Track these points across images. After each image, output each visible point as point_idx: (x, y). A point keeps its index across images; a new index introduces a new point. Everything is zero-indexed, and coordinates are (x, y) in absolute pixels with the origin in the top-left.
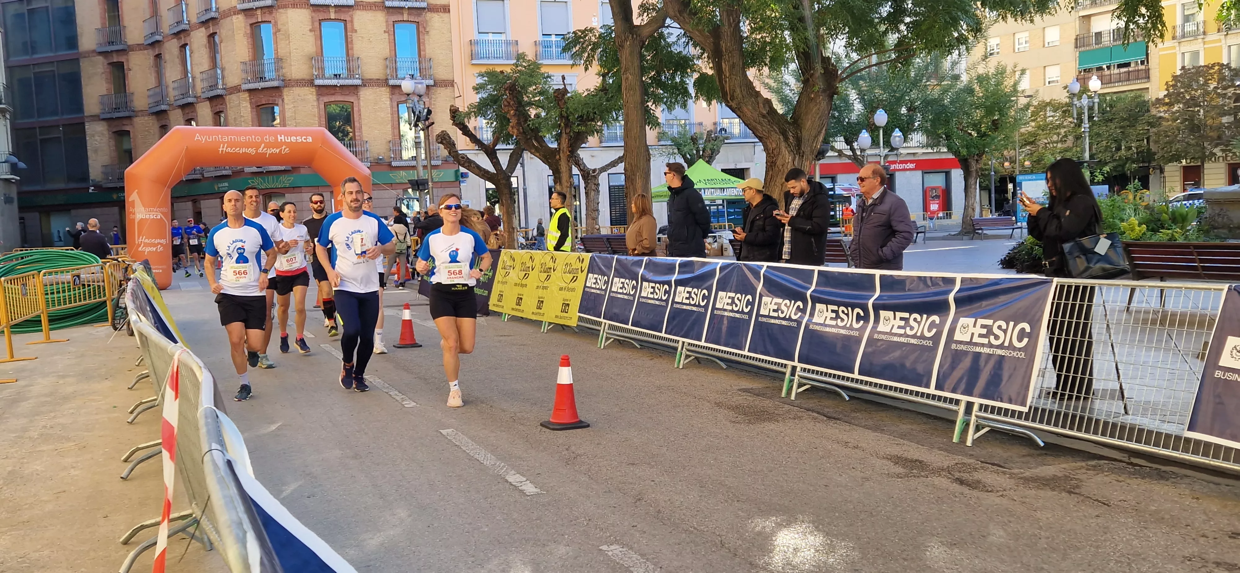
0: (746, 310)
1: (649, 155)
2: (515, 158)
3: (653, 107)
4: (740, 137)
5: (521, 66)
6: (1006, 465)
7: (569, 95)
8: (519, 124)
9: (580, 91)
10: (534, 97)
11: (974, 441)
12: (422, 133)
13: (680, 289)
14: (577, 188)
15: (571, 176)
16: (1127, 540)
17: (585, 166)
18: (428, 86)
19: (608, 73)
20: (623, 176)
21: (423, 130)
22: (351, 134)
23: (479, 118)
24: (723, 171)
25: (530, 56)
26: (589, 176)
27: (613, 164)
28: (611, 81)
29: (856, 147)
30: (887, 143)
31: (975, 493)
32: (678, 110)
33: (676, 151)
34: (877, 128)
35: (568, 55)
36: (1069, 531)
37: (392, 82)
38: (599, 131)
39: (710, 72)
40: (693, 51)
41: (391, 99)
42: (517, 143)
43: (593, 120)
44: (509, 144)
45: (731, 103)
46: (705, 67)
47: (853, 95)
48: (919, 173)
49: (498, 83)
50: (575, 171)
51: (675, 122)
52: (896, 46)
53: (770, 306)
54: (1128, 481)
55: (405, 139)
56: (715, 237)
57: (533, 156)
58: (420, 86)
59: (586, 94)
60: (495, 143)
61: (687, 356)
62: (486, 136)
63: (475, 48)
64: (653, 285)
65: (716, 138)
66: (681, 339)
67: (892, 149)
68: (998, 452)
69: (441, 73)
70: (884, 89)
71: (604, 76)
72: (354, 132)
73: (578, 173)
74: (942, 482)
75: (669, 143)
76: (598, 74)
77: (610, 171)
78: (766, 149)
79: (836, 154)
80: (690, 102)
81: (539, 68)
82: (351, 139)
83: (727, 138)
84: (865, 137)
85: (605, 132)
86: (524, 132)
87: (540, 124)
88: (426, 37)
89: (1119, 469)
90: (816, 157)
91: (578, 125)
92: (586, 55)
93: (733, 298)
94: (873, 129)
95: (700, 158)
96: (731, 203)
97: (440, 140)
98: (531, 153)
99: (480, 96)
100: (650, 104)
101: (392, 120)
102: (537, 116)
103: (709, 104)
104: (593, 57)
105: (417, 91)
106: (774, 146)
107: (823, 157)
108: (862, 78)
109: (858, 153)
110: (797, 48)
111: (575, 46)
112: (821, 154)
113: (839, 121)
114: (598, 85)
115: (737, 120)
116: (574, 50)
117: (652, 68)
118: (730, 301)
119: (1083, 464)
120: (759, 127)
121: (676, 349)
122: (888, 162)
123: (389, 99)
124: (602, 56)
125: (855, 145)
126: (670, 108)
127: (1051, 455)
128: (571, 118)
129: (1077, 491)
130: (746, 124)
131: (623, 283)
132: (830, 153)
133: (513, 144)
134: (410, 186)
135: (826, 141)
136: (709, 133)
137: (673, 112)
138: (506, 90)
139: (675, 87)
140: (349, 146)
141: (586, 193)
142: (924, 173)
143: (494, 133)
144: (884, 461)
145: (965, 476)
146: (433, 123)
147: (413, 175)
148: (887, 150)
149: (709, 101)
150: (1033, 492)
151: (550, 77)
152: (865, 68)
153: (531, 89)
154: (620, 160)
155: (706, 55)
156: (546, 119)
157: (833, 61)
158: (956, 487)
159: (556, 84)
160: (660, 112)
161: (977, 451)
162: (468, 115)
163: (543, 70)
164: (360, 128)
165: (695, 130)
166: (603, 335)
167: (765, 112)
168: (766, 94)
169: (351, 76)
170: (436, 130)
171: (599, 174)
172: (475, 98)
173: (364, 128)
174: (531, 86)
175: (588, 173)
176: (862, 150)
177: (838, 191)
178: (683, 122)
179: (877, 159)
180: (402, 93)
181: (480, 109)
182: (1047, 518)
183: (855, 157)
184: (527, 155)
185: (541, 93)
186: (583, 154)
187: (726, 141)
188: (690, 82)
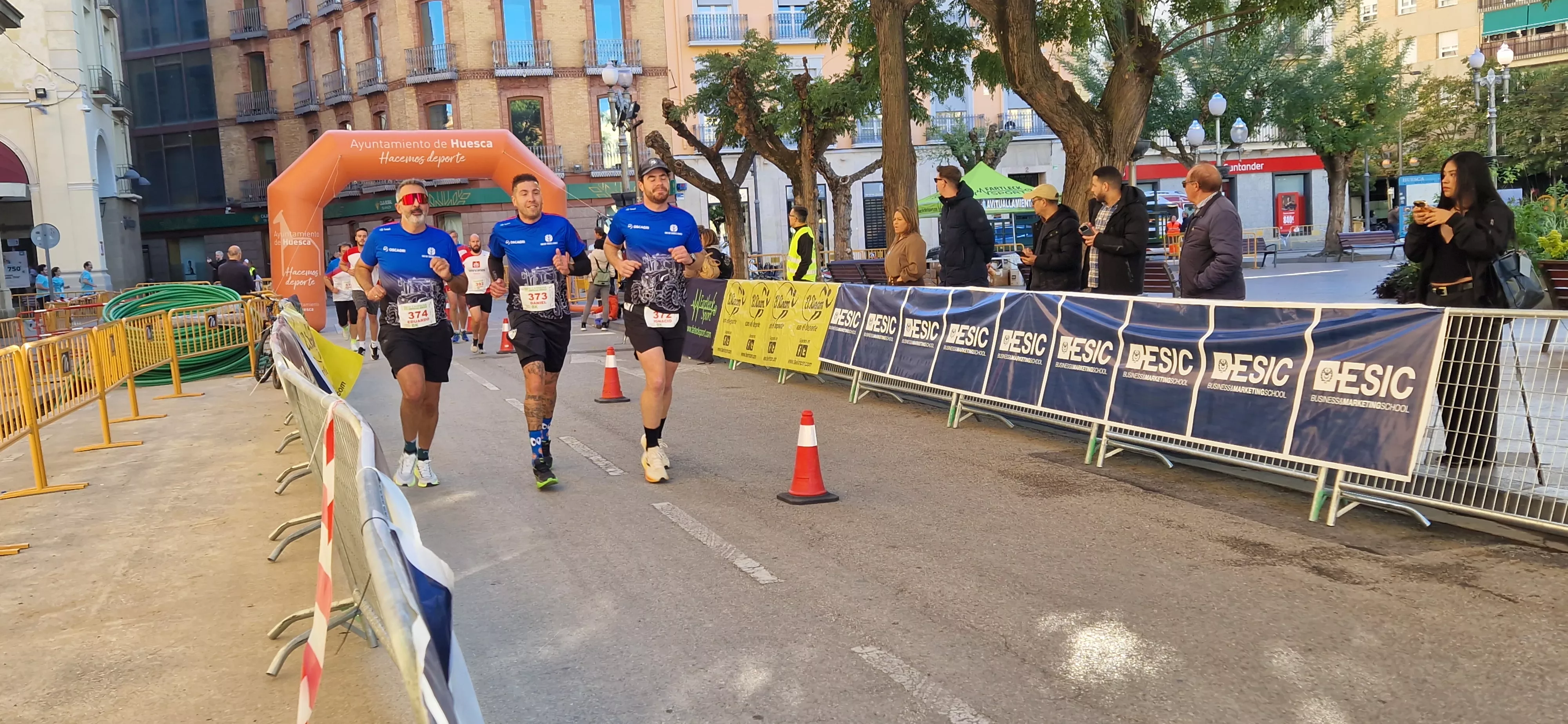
0: (1039, 353)
1: (915, 157)
2: (745, 164)
3: (920, 96)
4: (1032, 133)
5: (752, 46)
6: (1379, 550)
7: (812, 82)
8: (748, 120)
9: (827, 77)
10: (767, 86)
11: (1338, 520)
12: (628, 134)
13: (954, 326)
14: (823, 201)
15: (815, 185)
16: (1540, 646)
17: (833, 173)
18: (634, 75)
19: (862, 54)
20: (882, 185)
21: (629, 130)
22: (541, 137)
23: (698, 114)
24: (1010, 176)
25: (763, 34)
26: (839, 186)
27: (869, 170)
28: (865, 64)
29: (1184, 143)
30: (1226, 137)
31: (1338, 585)
32: (952, 99)
33: (949, 152)
34: (1213, 118)
35: (811, 31)
36: (1462, 634)
37: (591, 71)
38: (851, 128)
39: (993, 49)
40: (971, 22)
41: (590, 93)
42: (747, 145)
43: (842, 114)
44: (737, 146)
45: (1020, 88)
46: (987, 42)
47: (1181, 76)
48: (1268, 176)
49: (722, 68)
50: (820, 179)
51: (949, 115)
52: (1237, 9)
53: (1070, 348)
54: (1543, 571)
55: (607, 142)
56: (1000, 261)
57: (767, 162)
58: (625, 75)
59: (833, 80)
60: (719, 146)
61: (963, 413)
62: (709, 137)
63: (694, 26)
64: (919, 322)
65: (1001, 133)
66: (956, 391)
67: (1233, 145)
68: (1370, 534)
69: (651, 59)
70: (1221, 65)
71: (857, 57)
72: (544, 135)
73: (825, 182)
74: (1295, 571)
75: (941, 142)
76: (850, 55)
77: (865, 179)
78: (1066, 147)
79: (1159, 153)
80: (967, 88)
81: (774, 49)
82: (541, 144)
83: (1016, 135)
84: (1196, 130)
85: (859, 129)
86: (755, 131)
87: (776, 120)
88: (633, 13)
89: (1531, 555)
90: (1132, 156)
91: (824, 121)
92: (834, 30)
93: (1022, 338)
94: (1207, 119)
95: (981, 160)
96: (1020, 217)
97: (650, 143)
98: (765, 158)
99: (700, 86)
100: (915, 92)
101: (592, 119)
102: (772, 110)
103: (993, 90)
104: (843, 33)
105: (621, 82)
106: (1076, 142)
107: (1141, 156)
108: (1192, 53)
109: (1188, 151)
110: (1106, 15)
111: (820, 20)
112: (1137, 153)
113: (1163, 109)
114: (849, 69)
115: (1029, 111)
116: (819, 25)
117: (918, 46)
118: (1018, 342)
119: (1482, 549)
120: (1056, 118)
121: (948, 403)
122: (1226, 162)
123: (586, 93)
124: (854, 32)
125: (1183, 140)
126: (942, 97)
127: (1440, 538)
128: (815, 111)
129: (1473, 583)
130: (1039, 116)
131: (880, 320)
132: (1150, 152)
133: (741, 146)
134: (614, 201)
135: (1145, 136)
136: (992, 128)
137: (945, 102)
138: (732, 77)
139: (948, 69)
140: (538, 153)
141: (834, 207)
142: (1275, 176)
143: (718, 133)
144: (1219, 545)
145: (1325, 564)
146: (641, 122)
147: (618, 188)
148: (1225, 147)
149: (992, 86)
150: (1414, 584)
151: (788, 60)
152: (1196, 40)
153: (764, 76)
154: (877, 164)
155: (988, 27)
156: (783, 114)
157: (1154, 32)
158: (1313, 578)
159: (795, 68)
160: (928, 102)
161: (1342, 533)
162: (685, 110)
163: (778, 52)
164: (552, 129)
165: (974, 125)
166: (855, 386)
167: (1064, 99)
168: (1065, 76)
169: (540, 64)
170: (646, 130)
171: (850, 183)
172: (694, 89)
173: (556, 130)
174: (763, 72)
175: (837, 182)
176: (1193, 147)
177: (1161, 201)
178: (959, 114)
179: (1212, 158)
180: (603, 85)
181: (700, 103)
182: (1433, 618)
183: (1183, 156)
184: (759, 161)
185: (777, 81)
186: (830, 158)
187: (1014, 138)
188: (967, 63)
